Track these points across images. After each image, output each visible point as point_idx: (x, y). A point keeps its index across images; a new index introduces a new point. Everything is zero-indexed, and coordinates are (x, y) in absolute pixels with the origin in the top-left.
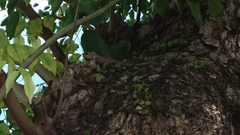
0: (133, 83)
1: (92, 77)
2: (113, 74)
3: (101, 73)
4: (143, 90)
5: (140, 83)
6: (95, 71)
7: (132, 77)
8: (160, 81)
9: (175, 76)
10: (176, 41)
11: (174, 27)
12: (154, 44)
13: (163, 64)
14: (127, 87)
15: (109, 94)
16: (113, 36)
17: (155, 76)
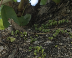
0: (34, 45)
1: (8, 38)
2: (21, 38)
3: (14, 37)
4: (40, 50)
5: (39, 46)
6: (10, 34)
7: (34, 41)
8: (52, 46)
9: (61, 44)
10: (64, 20)
11: (64, 10)
12: (50, 21)
13: (54, 35)
14: (30, 48)
15: (18, 50)
16: (22, 12)
17: (48, 42)
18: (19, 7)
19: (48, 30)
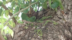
0: (37, 29)
2: (31, 26)
3: (27, 26)
4: (40, 31)
5: (39, 29)
7: (36, 27)
8: (45, 29)
9: (49, 27)
10: (50, 16)
11: (49, 12)
12: (43, 17)
13: (46, 23)
14: (35, 30)
15: (30, 32)
16: (31, 15)
17: (43, 27)
18: (29, 13)
19: (43, 21)
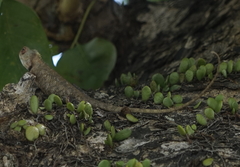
0: (120, 156)
2: (69, 125)
3: (42, 120)
5: (140, 158)
6: (24, 111)
7: (118, 141)
8: (190, 162)
12: (184, 63)
13: (202, 119)
14: (103, 164)
16: (73, 24)
17: (177, 146)
19: (178, 98)
